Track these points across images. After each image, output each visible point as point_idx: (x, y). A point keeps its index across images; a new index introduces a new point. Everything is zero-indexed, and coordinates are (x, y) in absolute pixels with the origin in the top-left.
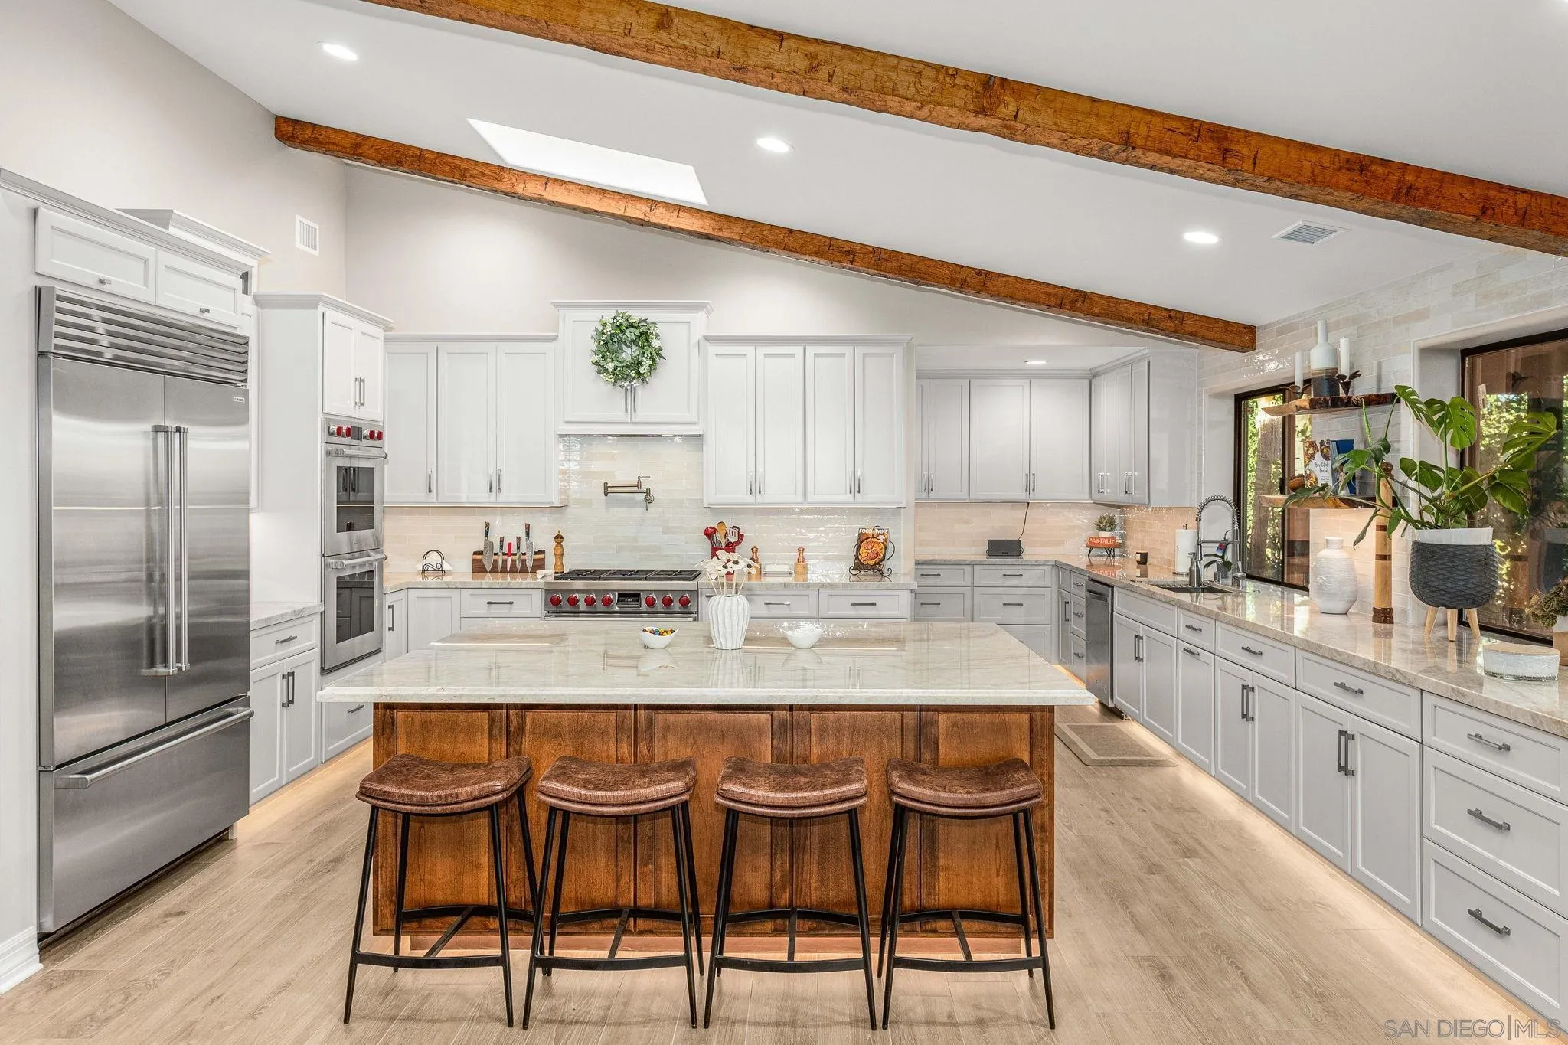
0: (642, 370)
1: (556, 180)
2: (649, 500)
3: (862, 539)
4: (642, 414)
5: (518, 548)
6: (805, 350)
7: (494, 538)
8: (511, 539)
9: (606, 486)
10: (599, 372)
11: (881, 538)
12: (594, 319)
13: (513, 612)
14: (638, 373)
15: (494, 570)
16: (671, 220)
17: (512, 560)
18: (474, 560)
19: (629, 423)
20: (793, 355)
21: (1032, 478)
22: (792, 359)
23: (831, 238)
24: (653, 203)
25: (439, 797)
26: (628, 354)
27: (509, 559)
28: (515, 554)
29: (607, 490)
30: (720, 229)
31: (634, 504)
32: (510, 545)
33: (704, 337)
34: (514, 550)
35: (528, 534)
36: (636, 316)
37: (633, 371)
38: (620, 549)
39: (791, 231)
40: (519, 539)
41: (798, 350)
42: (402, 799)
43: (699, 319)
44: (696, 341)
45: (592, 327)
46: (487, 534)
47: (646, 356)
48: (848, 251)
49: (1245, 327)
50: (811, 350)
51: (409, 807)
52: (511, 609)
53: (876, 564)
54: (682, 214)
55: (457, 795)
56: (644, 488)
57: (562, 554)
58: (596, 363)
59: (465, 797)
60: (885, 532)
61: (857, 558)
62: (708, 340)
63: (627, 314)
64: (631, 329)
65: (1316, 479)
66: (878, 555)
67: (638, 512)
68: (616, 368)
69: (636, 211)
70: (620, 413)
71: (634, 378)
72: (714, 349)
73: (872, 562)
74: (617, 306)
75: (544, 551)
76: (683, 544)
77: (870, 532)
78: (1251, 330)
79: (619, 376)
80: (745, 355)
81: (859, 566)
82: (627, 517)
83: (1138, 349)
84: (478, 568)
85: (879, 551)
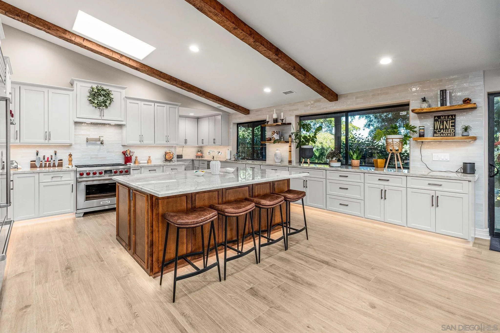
0: (107, 104)
1: (87, 40)
2: (102, 143)
3: (166, 153)
4: (105, 118)
5: (52, 159)
6: (154, 104)
7: (41, 155)
8: (48, 155)
9: (87, 139)
10: (91, 103)
11: (172, 153)
12: (89, 87)
13: (62, 179)
14: (106, 105)
15: (41, 166)
16: (127, 61)
17: (49, 163)
18: (31, 164)
19: (101, 120)
20: (151, 105)
21: (186, 140)
22: (151, 106)
23: (171, 76)
24: (122, 55)
25: (202, 220)
26: (101, 99)
27: (48, 163)
28: (50, 161)
29: (87, 140)
30: (142, 67)
31: (97, 144)
32: (48, 158)
33: (125, 97)
34: (50, 159)
35: (56, 154)
36: (105, 88)
37: (104, 104)
38: (91, 158)
39: (161, 72)
40: (52, 156)
41: (153, 104)
42: (191, 223)
43: (123, 91)
44: (123, 98)
45: (89, 89)
46: (37, 154)
47: (108, 100)
48: (175, 80)
49: (248, 110)
50: (156, 104)
51: (193, 225)
52: (61, 178)
53: (171, 159)
54: (130, 61)
55: (206, 218)
56: (101, 140)
57: (72, 160)
58: (90, 100)
59: (209, 218)
60: (173, 151)
61: (165, 158)
62: (126, 98)
63: (101, 87)
64: (103, 91)
65: (275, 138)
66: (171, 157)
67: (98, 147)
68: (97, 102)
69: (116, 56)
70: (98, 117)
71: (104, 106)
72: (128, 101)
73: (170, 159)
74: (97, 84)
75: (62, 160)
76: (114, 156)
77: (168, 152)
78: (249, 110)
79: (99, 105)
80: (138, 103)
81: (166, 160)
82: (95, 148)
83: (219, 112)
84: (33, 166)
85: (171, 156)
